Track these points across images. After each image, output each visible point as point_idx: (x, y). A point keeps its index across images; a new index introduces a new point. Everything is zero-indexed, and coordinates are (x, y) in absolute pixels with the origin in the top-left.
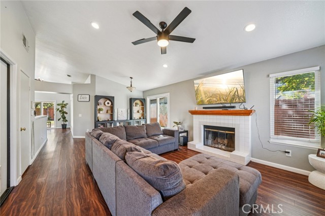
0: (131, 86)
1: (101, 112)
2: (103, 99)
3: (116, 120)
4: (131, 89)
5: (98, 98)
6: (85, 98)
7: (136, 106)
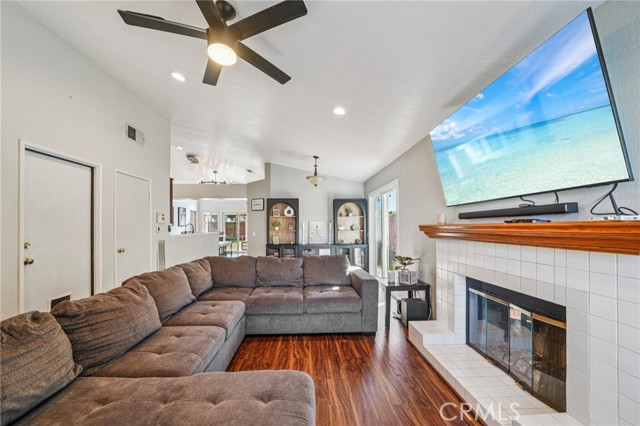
0: (316, 174)
1: (277, 228)
2: (280, 205)
3: (304, 243)
4: (315, 180)
5: (271, 203)
6: (259, 204)
7: (347, 215)
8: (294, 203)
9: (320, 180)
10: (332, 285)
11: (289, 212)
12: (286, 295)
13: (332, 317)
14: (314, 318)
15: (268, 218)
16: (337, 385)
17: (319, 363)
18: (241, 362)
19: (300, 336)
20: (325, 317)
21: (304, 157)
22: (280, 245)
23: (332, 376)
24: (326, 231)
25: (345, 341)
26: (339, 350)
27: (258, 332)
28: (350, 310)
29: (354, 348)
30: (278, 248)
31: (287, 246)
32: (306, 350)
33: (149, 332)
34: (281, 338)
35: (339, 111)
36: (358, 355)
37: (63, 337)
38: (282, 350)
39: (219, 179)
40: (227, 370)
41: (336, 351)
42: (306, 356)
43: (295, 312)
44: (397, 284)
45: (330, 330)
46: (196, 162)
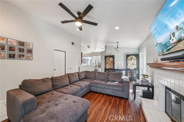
0: (118, 48)
1: (108, 64)
2: (109, 57)
3: (116, 69)
4: (117, 49)
5: (106, 57)
6: (104, 58)
7: (131, 60)
8: (113, 57)
9: (119, 49)
10: (116, 81)
11: (111, 59)
12: (101, 82)
13: (113, 91)
14: (108, 90)
15: (105, 61)
16: (106, 109)
17: (104, 102)
18: (86, 96)
19: (104, 94)
20: (111, 90)
21: (114, 43)
22: (109, 69)
23: (106, 106)
24: (124, 65)
25: (116, 99)
26: (113, 101)
27: (93, 91)
28: (119, 89)
29: (118, 101)
30: (108, 69)
31: (111, 69)
32: (103, 98)
33: (66, 85)
34: (99, 94)
35: (117, 28)
36: (118, 103)
37: (51, 82)
38: (97, 96)
39: (96, 51)
40: (82, 97)
41: (112, 101)
42: (102, 99)
43: (102, 87)
44: (140, 84)
45: (112, 94)
46: (89, 48)
